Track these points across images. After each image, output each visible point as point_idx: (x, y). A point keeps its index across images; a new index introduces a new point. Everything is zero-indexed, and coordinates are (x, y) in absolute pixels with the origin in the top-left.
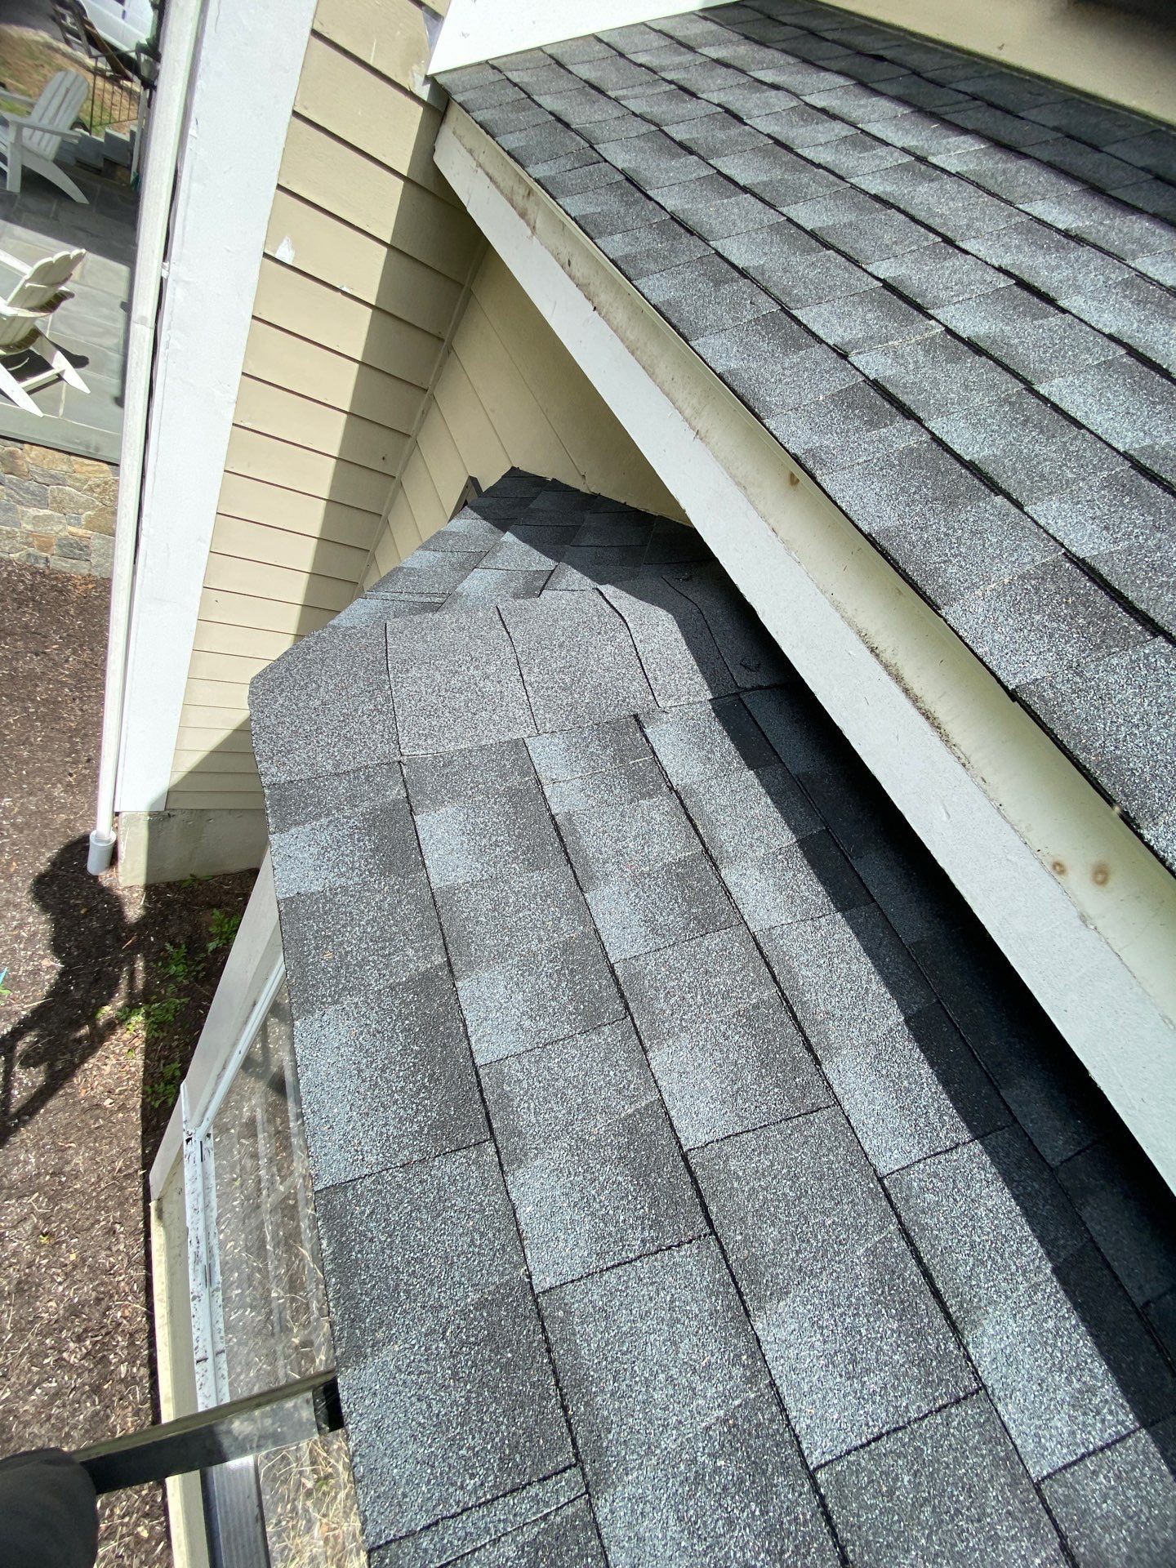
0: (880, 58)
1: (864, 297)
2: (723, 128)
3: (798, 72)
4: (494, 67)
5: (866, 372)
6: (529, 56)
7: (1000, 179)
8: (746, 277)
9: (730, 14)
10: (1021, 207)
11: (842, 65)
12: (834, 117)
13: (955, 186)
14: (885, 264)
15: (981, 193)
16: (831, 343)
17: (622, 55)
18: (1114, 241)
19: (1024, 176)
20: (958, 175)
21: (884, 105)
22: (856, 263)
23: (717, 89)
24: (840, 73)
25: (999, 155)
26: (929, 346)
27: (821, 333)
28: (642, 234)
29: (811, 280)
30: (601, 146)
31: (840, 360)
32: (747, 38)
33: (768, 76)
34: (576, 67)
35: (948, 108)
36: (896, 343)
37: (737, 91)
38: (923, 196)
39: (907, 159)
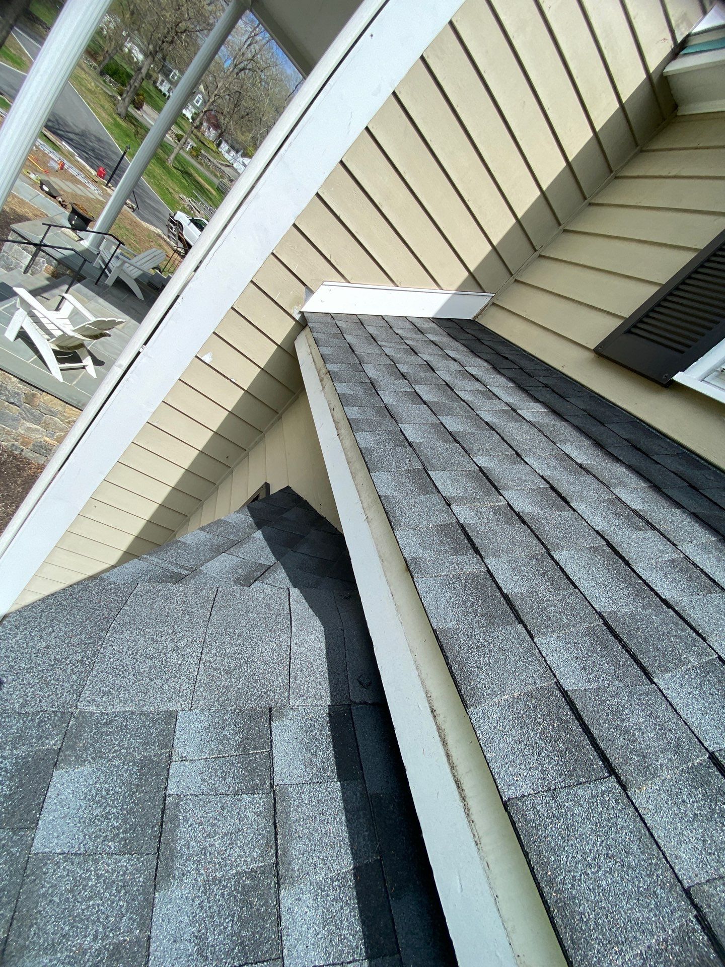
0: (507, 358)
1: (468, 473)
2: (424, 371)
3: (467, 355)
4: (332, 317)
5: (459, 518)
6: (349, 316)
7: (551, 429)
8: (411, 447)
9: (445, 322)
10: (559, 446)
11: (488, 357)
12: (478, 380)
13: (528, 427)
14: (483, 459)
15: (540, 434)
16: (444, 495)
17: (391, 328)
18: (605, 475)
19: (564, 430)
20: (530, 422)
21: (502, 380)
22: (468, 454)
23: (428, 354)
24: (486, 361)
25: (553, 417)
26: (497, 510)
27: (440, 488)
28: (368, 410)
29: (443, 457)
30: (365, 365)
31: (446, 506)
32: (449, 335)
33: (452, 354)
34: (369, 327)
35: (533, 389)
36: (479, 504)
37: (437, 357)
38: (511, 429)
39: (507, 408)
